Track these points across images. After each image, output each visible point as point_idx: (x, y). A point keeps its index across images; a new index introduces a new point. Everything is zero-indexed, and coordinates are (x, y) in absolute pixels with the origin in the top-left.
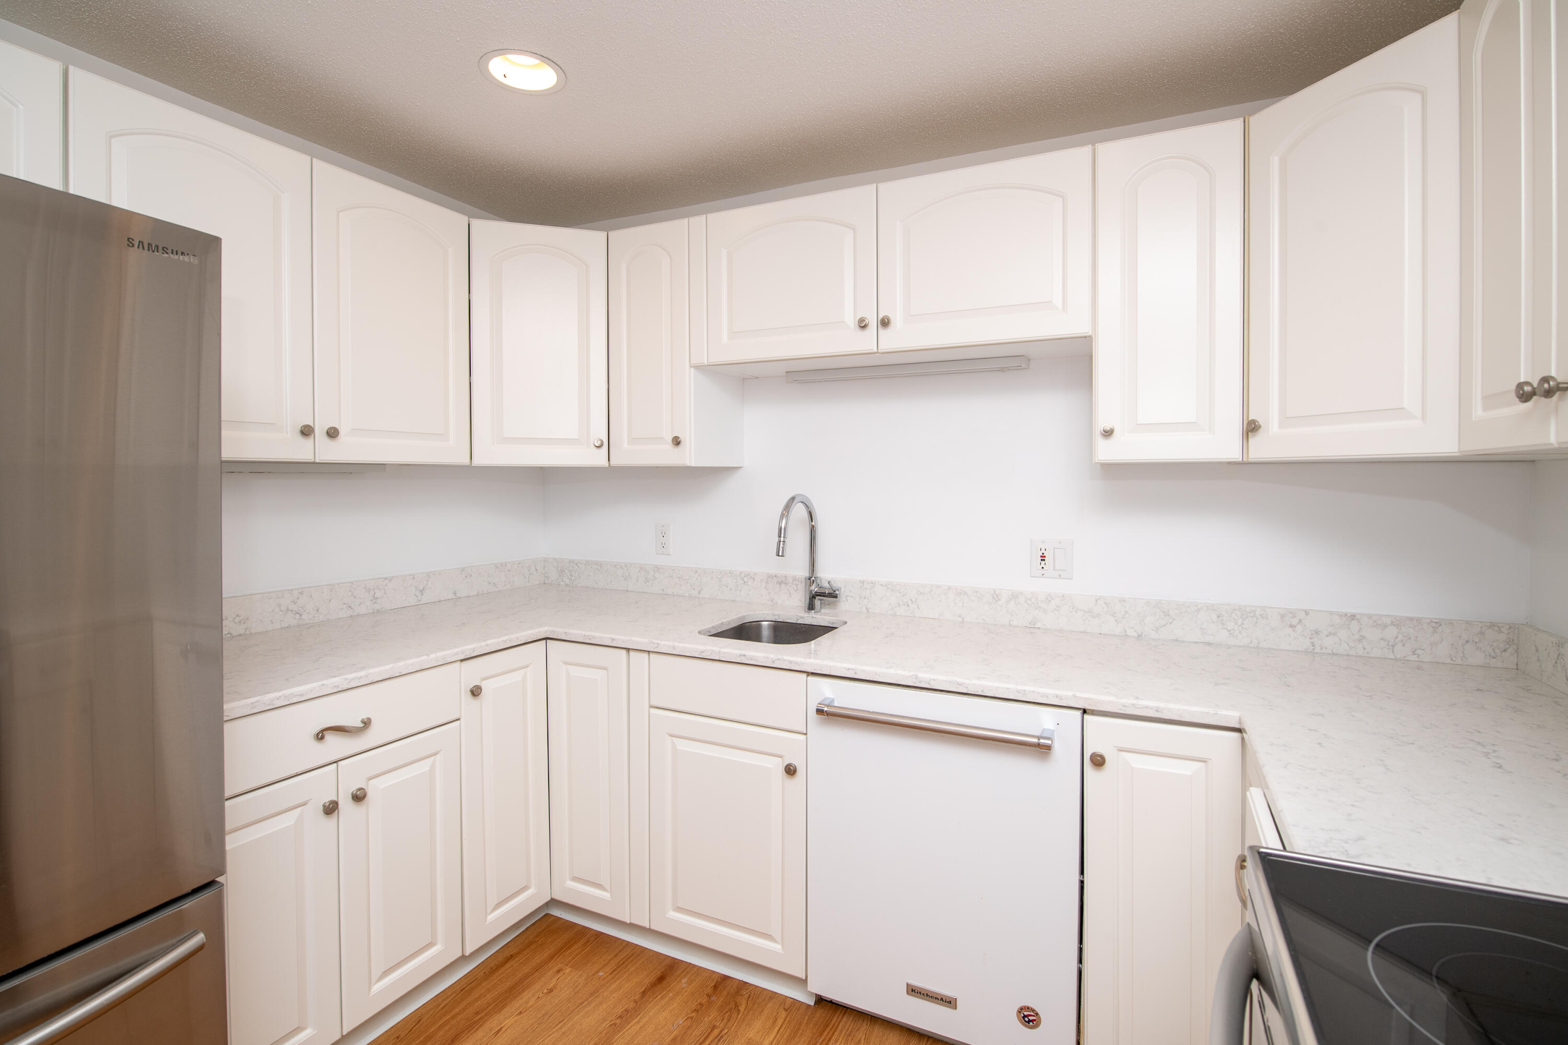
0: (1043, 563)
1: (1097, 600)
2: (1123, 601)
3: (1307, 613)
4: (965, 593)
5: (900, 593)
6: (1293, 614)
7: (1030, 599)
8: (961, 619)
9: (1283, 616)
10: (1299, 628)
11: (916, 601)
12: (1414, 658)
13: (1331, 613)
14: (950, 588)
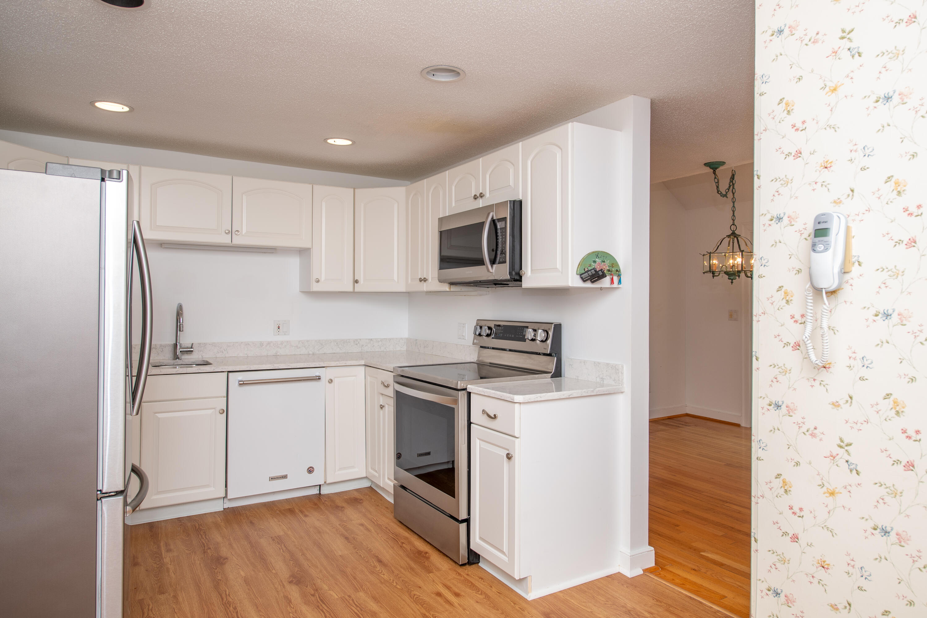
0: (279, 329)
1: (299, 342)
2: (308, 341)
3: (360, 340)
4: (249, 344)
5: (219, 347)
6: (357, 340)
7: (275, 344)
8: (247, 356)
9: (354, 341)
10: (358, 345)
11: (226, 350)
12: (385, 350)
13: (366, 339)
14: (242, 343)
